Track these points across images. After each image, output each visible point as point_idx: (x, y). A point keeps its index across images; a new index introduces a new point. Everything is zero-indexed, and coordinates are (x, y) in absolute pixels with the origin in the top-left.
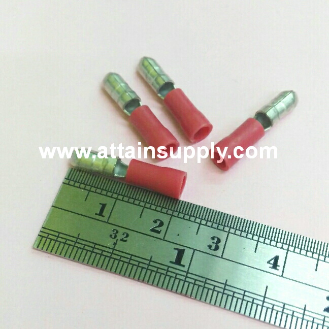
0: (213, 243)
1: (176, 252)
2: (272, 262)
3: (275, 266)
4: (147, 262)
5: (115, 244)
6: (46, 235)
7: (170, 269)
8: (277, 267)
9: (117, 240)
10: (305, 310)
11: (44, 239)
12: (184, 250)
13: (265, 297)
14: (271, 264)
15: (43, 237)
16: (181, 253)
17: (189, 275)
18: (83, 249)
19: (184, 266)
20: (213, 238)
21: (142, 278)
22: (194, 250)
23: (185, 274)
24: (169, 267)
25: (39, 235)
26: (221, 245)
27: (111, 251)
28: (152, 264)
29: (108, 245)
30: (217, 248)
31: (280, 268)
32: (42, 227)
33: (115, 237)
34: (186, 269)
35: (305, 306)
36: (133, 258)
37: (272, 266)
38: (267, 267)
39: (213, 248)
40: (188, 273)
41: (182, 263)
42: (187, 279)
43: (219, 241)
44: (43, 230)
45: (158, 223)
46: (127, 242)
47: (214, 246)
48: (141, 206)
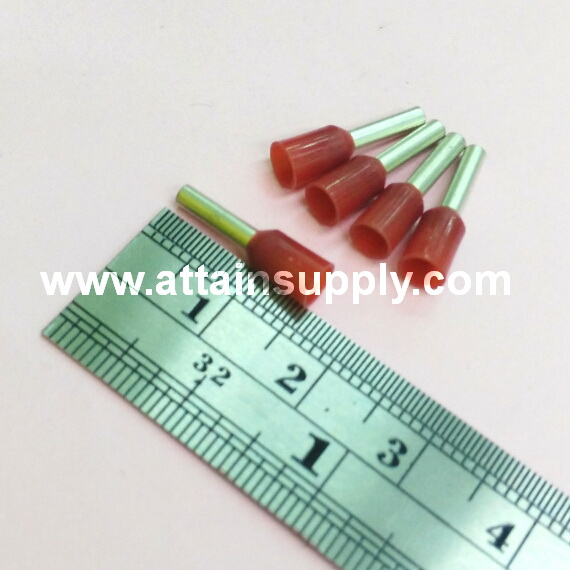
0: (391, 451)
1: (312, 442)
2: (498, 532)
3: (500, 542)
4: (248, 441)
5: (199, 383)
6: (75, 319)
7: (287, 471)
8: (503, 547)
9: (205, 377)
11: (68, 325)
12: (327, 444)
14: (494, 536)
15: (67, 320)
16: (320, 447)
17: (320, 497)
18: (135, 370)
20: (393, 442)
23: (313, 491)
24: (286, 466)
25: (62, 315)
26: (405, 460)
27: (185, 393)
28: (255, 446)
30: (395, 463)
31: (509, 551)
32: (74, 302)
33: (204, 369)
34: (318, 482)
36: (223, 422)
37: (493, 539)
38: (485, 540)
39: (387, 460)
41: (315, 467)
42: (314, 504)
43: (403, 450)
44: (71, 306)
45: (296, 372)
46: (223, 387)
47: (389, 458)
48: (274, 328)
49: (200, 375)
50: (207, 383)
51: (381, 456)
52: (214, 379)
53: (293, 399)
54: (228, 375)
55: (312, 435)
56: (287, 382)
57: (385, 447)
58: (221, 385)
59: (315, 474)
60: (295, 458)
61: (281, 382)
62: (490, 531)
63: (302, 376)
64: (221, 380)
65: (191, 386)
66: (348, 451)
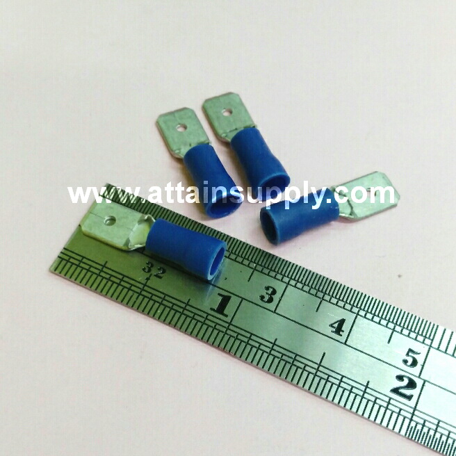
0: (267, 293)
1: (220, 299)
2: (336, 325)
3: (339, 331)
4: (183, 305)
5: (148, 279)
6: (67, 258)
7: (209, 317)
8: (341, 333)
9: (151, 275)
10: (367, 387)
11: (64, 262)
12: (229, 298)
13: (320, 365)
14: (334, 327)
15: (63, 259)
16: (225, 300)
17: (231, 327)
18: (109, 279)
19: (226, 316)
20: (267, 288)
21: (173, 323)
22: (243, 299)
23: (227, 325)
24: (208, 314)
25: (59, 257)
26: (276, 298)
27: (141, 286)
28: (188, 308)
29: (139, 279)
30: (270, 300)
31: (345, 334)
32: (64, 248)
33: (149, 271)
34: (228, 319)
35: (368, 382)
36: (167, 298)
37: (334, 330)
38: (329, 331)
39: (266, 299)
40: (230, 324)
41: (225, 312)
42: (229, 332)
43: (274, 292)
44: (64, 251)
46: (162, 279)
49: (148, 275)
50: (153, 278)
51: (262, 297)
52: (156, 275)
55: (219, 294)
57: (264, 292)
60: (212, 309)
62: (331, 326)
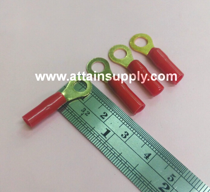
8: (148, 159)
12: (110, 131)
13: (135, 168)
20: (126, 132)
23: (105, 141)
24: (99, 135)
26: (127, 137)
33: (84, 111)
35: (151, 181)
36: (86, 124)
38: (143, 156)
41: (106, 136)
42: (105, 144)
45: (105, 114)
46: (87, 116)
47: (124, 136)
48: (102, 104)
49: (82, 113)
50: (84, 115)
51: (122, 135)
52: (86, 114)
53: (104, 120)
54: (89, 113)
55: (106, 129)
56: (103, 116)
57: (124, 133)
58: (87, 115)
59: (106, 138)
60: (101, 133)
61: (101, 116)
62: (145, 155)
63: (106, 115)
64: (87, 114)
65: (80, 115)
66: (115, 133)
